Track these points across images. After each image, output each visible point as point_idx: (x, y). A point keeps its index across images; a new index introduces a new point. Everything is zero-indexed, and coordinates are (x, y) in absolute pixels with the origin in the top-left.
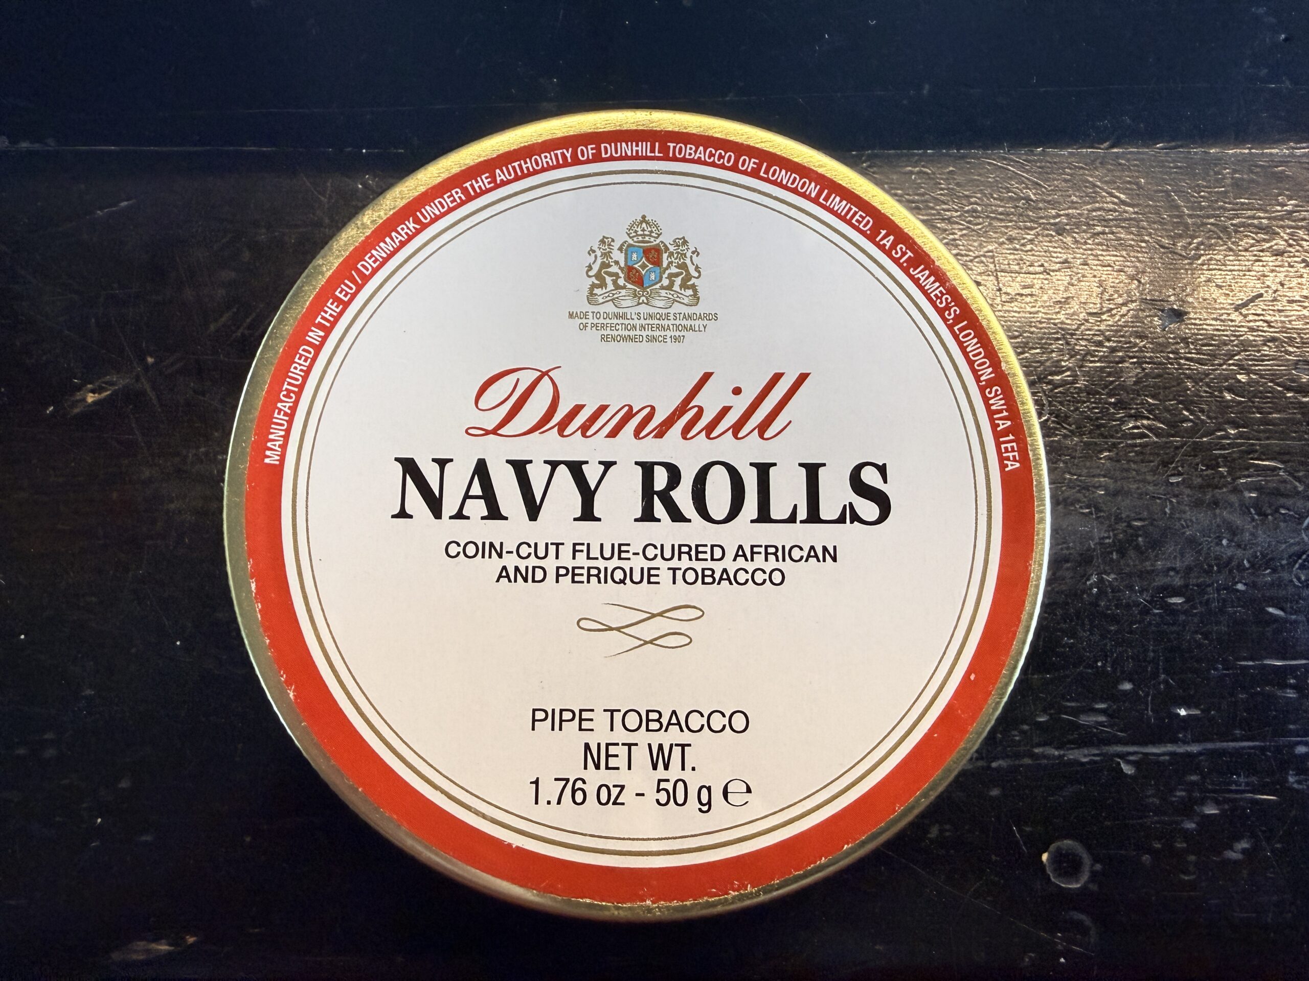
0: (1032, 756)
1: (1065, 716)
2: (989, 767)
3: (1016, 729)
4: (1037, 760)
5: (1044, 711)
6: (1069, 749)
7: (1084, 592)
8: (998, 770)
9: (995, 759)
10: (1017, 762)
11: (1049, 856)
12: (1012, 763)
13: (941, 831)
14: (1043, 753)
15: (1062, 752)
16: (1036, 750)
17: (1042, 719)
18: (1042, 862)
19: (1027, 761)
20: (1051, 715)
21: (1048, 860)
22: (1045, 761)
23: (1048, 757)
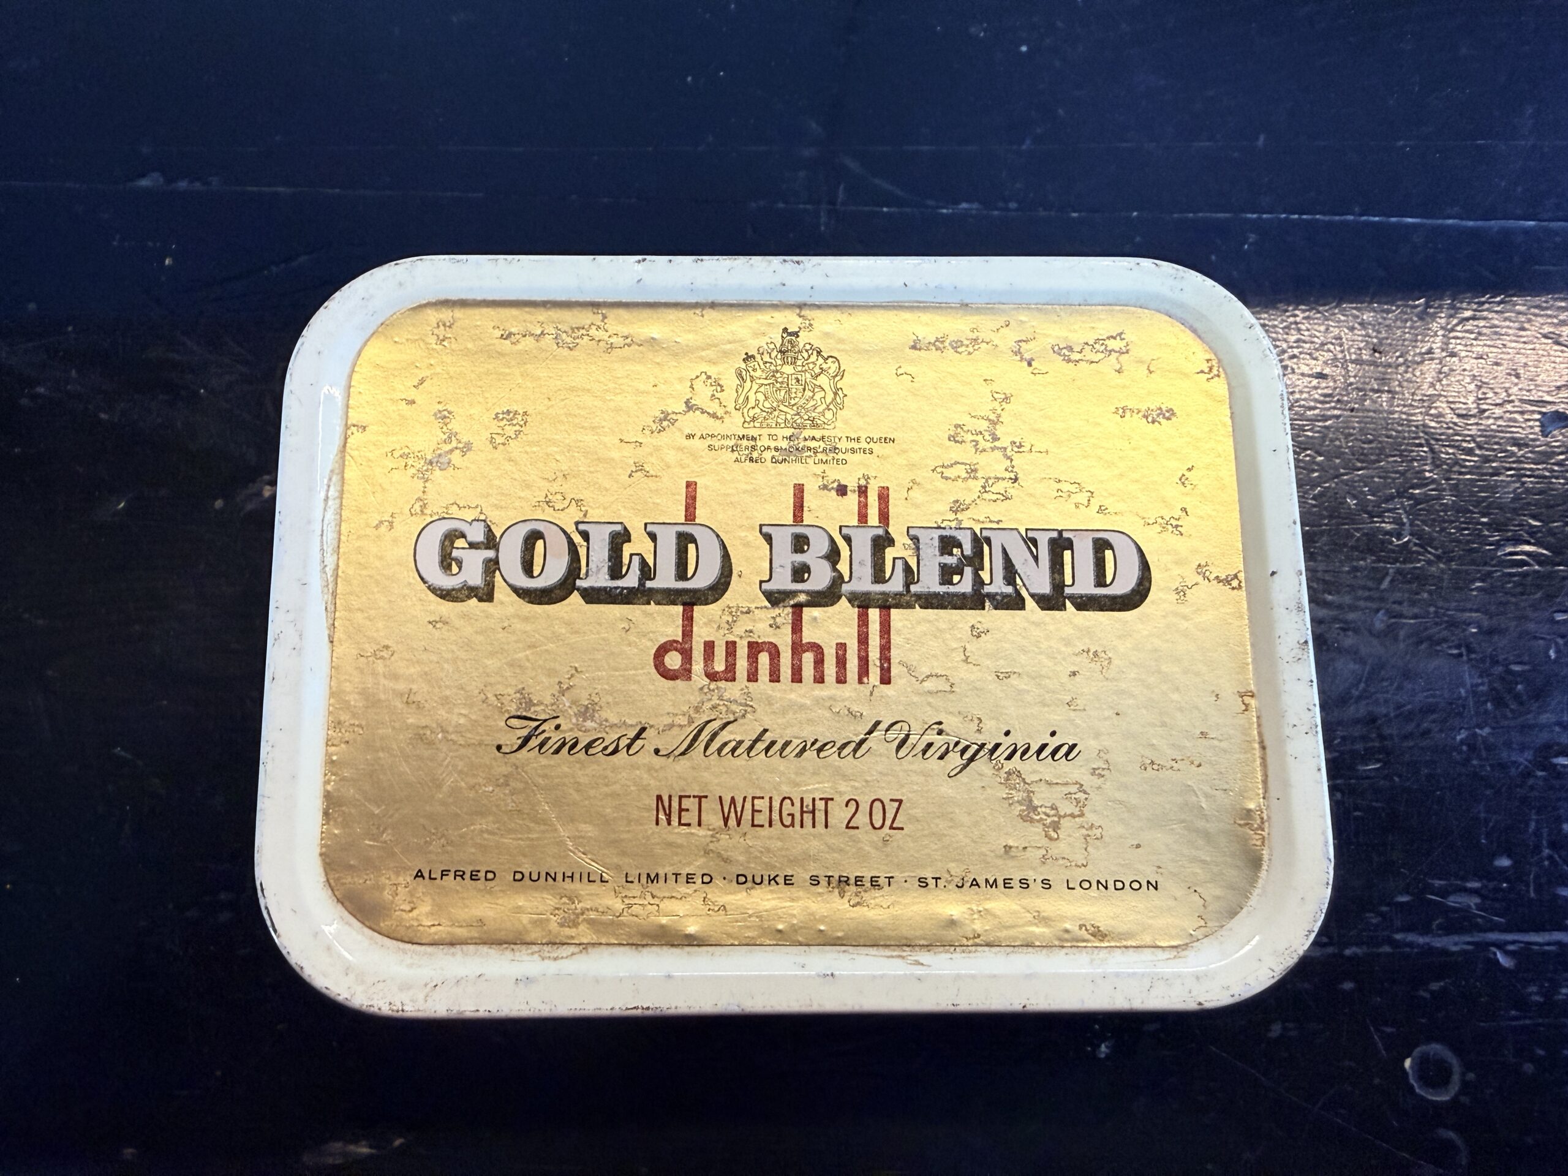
0: (1391, 942)
1: (1431, 897)
2: (1342, 956)
3: (1370, 911)
4: (1397, 947)
5: (1407, 892)
6: (1435, 936)
7: (1453, 748)
8: (1352, 958)
9: (1348, 945)
10: (1374, 950)
11: (1412, 1062)
12: (1368, 951)
13: (1284, 1029)
14: (1406, 938)
15: (1427, 939)
16: (1398, 937)
17: (1404, 899)
18: (1404, 1069)
19: (1387, 949)
20: (1413, 894)
21: (1412, 1067)
22: (1408, 949)
23: (1411, 945)
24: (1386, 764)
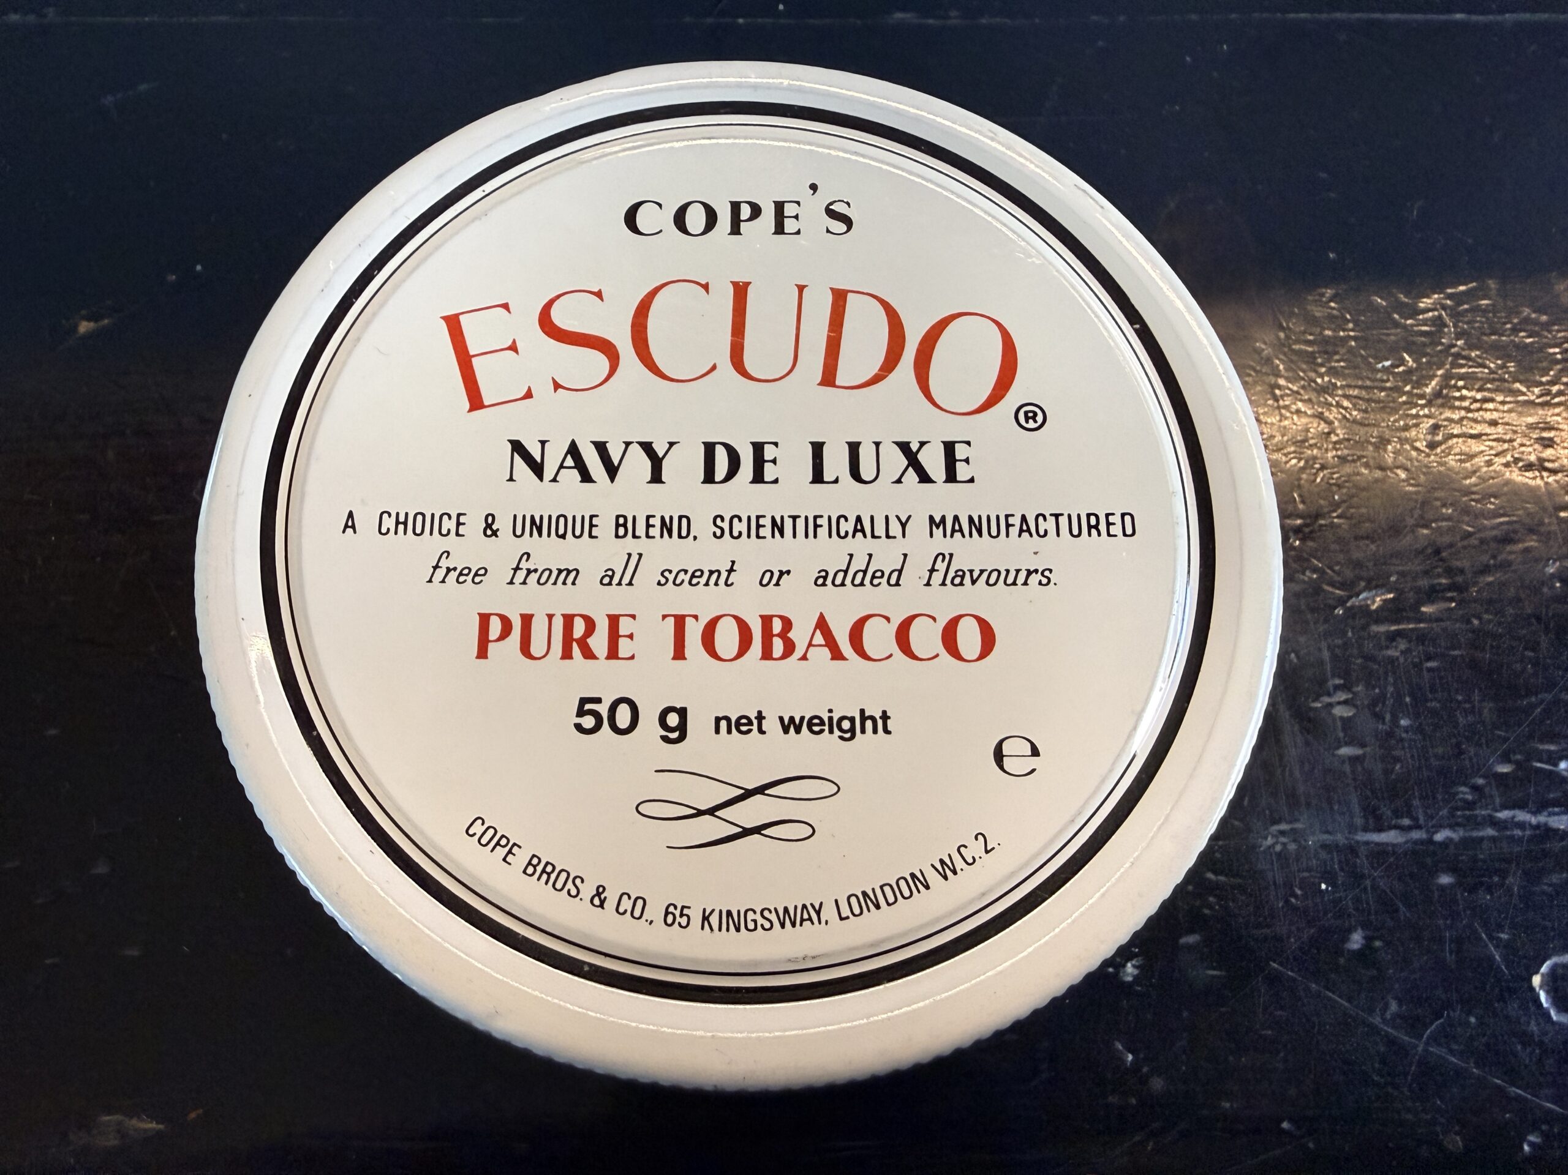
0: (1494, 823)
1: (1539, 765)
2: (1431, 841)
3: (1465, 784)
4: (1506, 828)
5: (1506, 758)
6: (1550, 815)
7: (1543, 583)
8: (1446, 844)
9: (1439, 827)
10: (1475, 834)
11: (1542, 981)
12: (1467, 835)
13: (1368, 939)
14: (1513, 817)
15: (1542, 818)
16: (1503, 815)
17: (1504, 769)
18: (1532, 989)
19: (1490, 832)
20: (1518, 764)
21: (1541, 987)
22: (1518, 832)
23: (1522, 825)
24: (1460, 604)
